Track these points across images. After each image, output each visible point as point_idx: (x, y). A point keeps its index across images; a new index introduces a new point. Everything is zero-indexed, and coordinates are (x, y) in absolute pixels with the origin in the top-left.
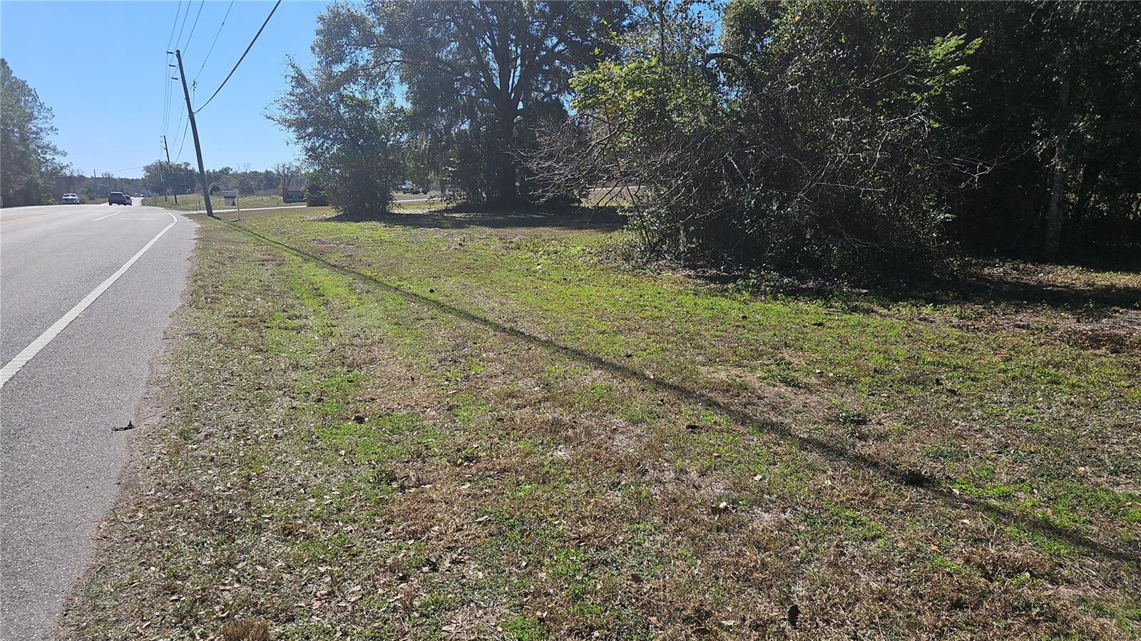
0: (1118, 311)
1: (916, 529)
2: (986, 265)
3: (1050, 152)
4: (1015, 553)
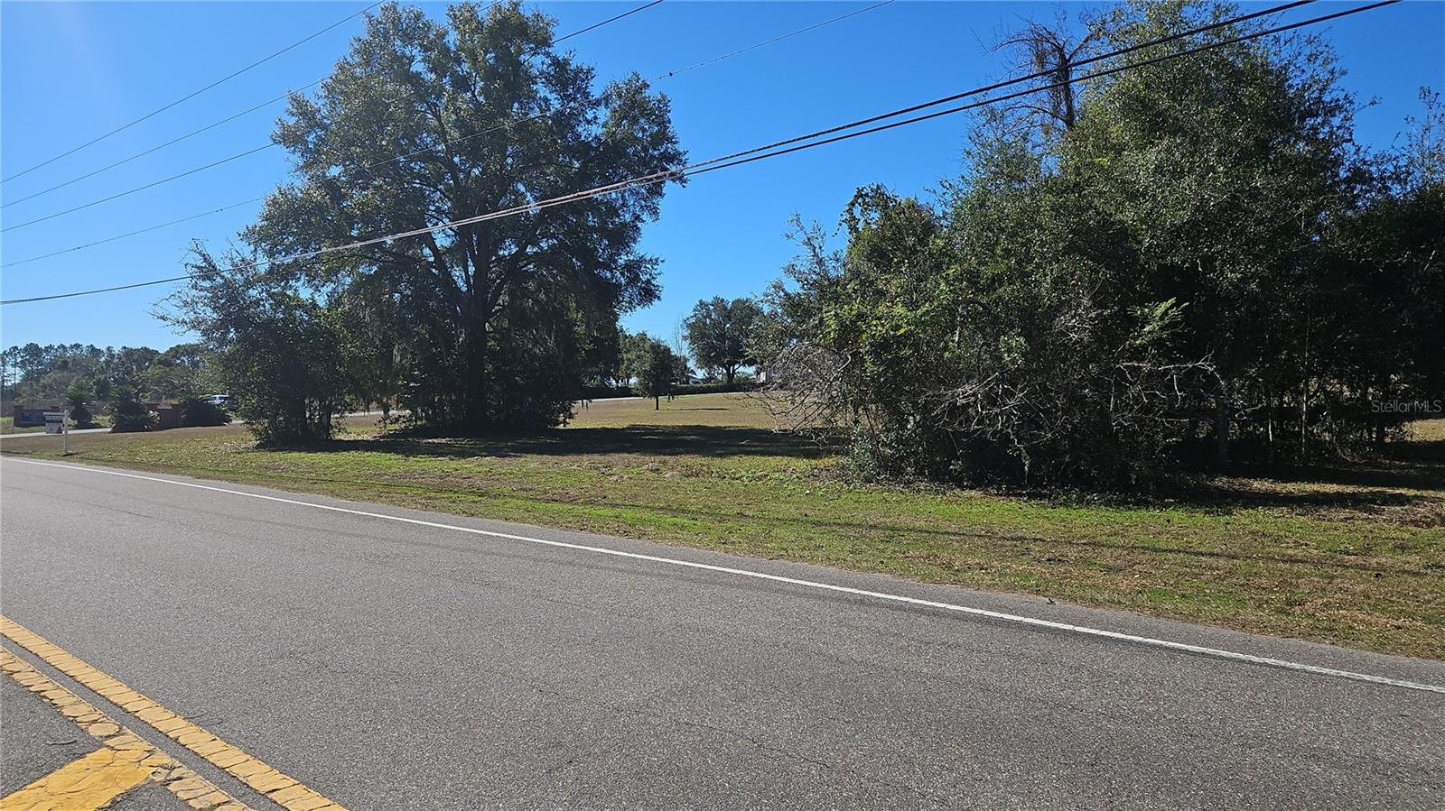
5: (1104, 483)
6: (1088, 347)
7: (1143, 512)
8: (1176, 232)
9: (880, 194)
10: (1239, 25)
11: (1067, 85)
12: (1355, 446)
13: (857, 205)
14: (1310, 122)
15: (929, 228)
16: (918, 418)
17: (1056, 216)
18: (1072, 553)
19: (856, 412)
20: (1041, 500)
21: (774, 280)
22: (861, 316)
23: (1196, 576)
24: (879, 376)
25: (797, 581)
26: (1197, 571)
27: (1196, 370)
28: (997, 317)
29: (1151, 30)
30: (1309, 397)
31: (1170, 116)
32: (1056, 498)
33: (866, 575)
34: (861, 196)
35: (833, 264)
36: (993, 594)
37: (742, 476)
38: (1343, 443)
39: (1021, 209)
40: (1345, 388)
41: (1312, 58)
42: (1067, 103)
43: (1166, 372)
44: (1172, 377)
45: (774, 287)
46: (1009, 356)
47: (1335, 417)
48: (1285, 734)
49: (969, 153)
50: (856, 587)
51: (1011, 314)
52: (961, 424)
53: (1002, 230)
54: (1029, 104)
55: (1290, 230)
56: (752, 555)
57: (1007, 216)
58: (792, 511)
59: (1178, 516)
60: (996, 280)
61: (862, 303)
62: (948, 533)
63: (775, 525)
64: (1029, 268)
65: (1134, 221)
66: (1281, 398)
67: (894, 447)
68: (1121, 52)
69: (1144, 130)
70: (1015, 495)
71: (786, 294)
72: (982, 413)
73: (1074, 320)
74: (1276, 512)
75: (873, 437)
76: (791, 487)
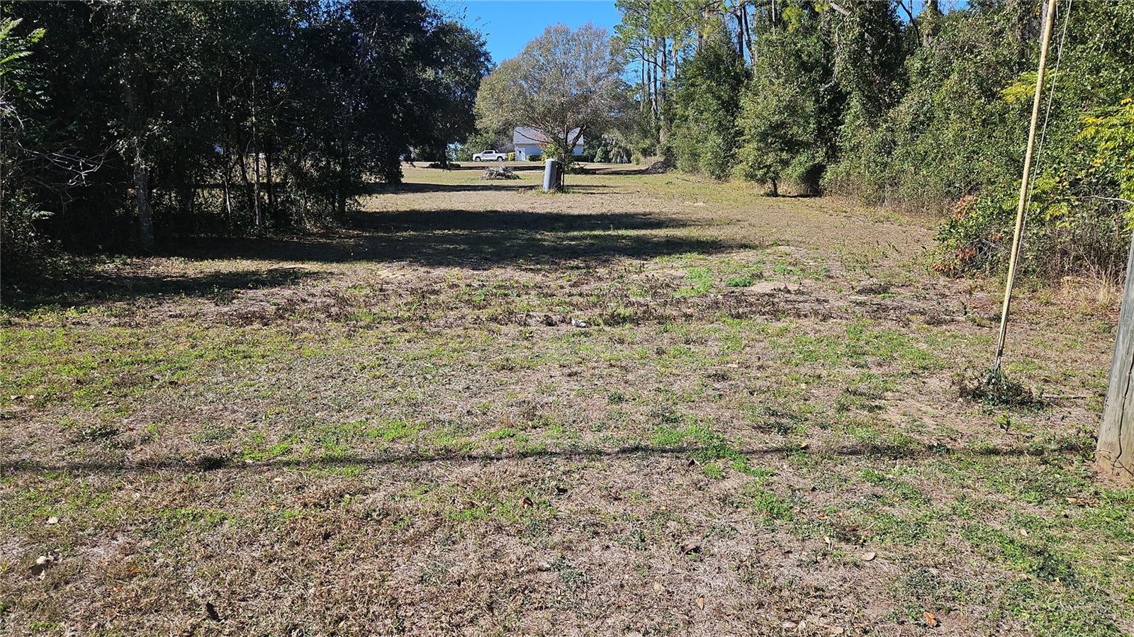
0: (239, 293)
1: (248, 500)
2: (94, 262)
3: (131, 151)
4: (329, 486)
12: (319, 217)
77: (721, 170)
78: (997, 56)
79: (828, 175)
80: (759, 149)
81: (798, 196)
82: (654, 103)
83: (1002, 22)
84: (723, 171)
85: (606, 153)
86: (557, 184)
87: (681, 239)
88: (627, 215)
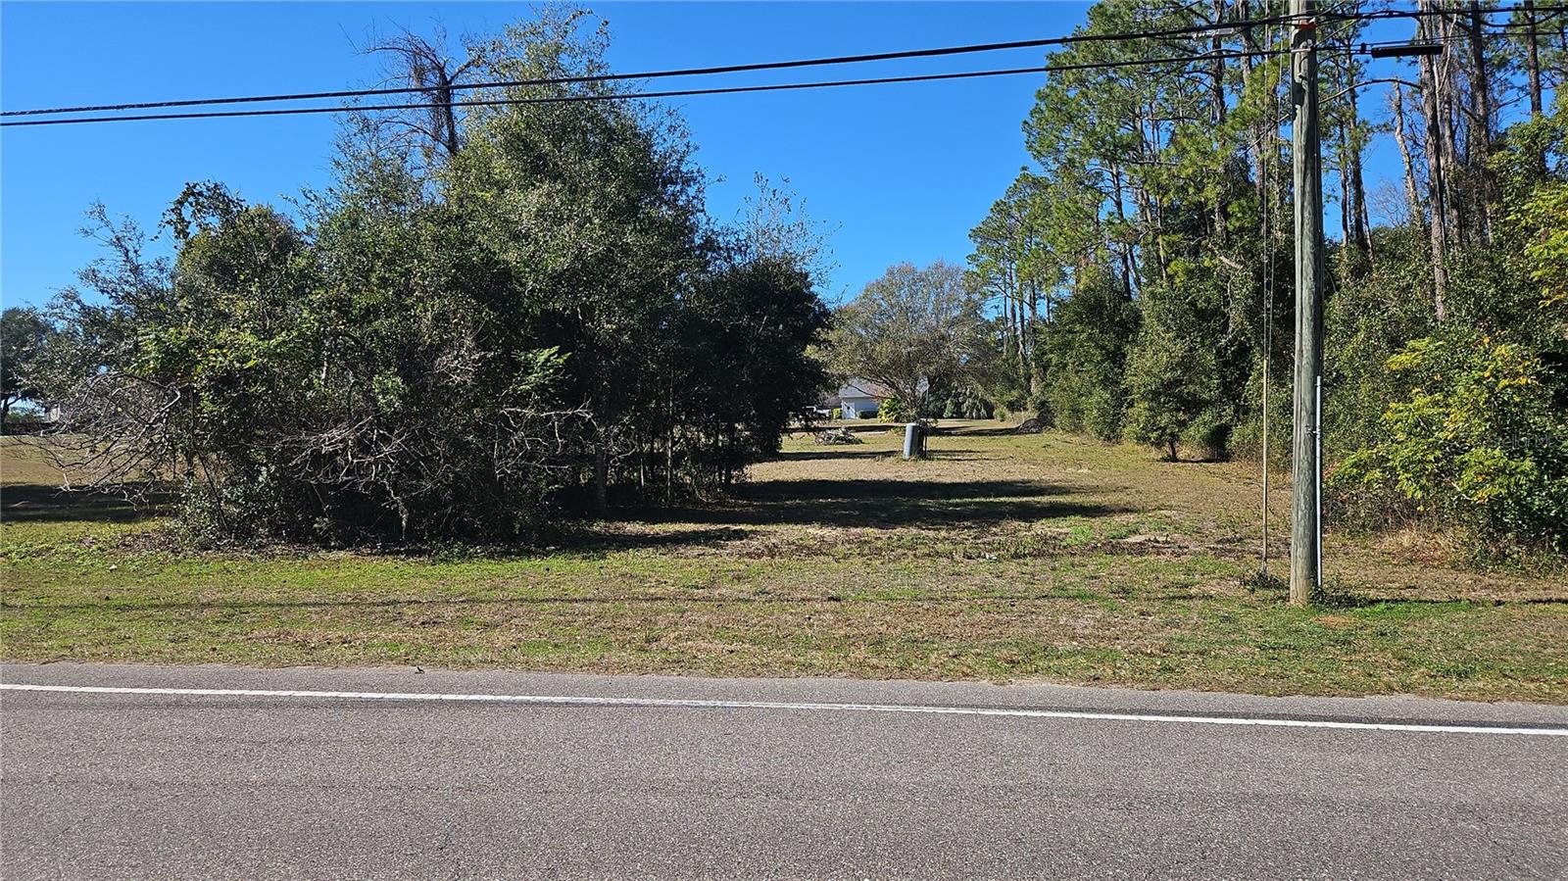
5: (488, 534)
6: (472, 390)
7: (525, 563)
8: (557, 278)
9: (220, 194)
10: (610, 83)
11: (448, 107)
12: (709, 488)
13: (186, 204)
14: (671, 188)
15: (287, 243)
16: (273, 468)
17: (438, 247)
18: (449, 613)
19: (190, 462)
20: (420, 557)
21: (63, 286)
22: (193, 342)
23: (569, 623)
24: (221, 417)
25: (83, 689)
26: (570, 618)
27: (576, 417)
28: (371, 353)
29: (529, 69)
30: (674, 444)
31: (550, 160)
32: (436, 554)
33: (188, 668)
34: (193, 194)
35: (155, 274)
36: (353, 671)
37: (10, 552)
38: (699, 485)
39: (399, 234)
40: (701, 435)
41: (672, 129)
42: (449, 127)
43: (549, 418)
44: (553, 423)
45: (66, 297)
46: (384, 398)
47: (695, 462)
48: (631, 771)
49: (338, 164)
50: (172, 686)
51: (388, 351)
52: (326, 474)
53: (378, 256)
54: (408, 121)
55: (655, 287)
56: (14, 660)
57: (384, 240)
58: (87, 594)
59: (557, 563)
60: (370, 313)
61: (196, 326)
62: (306, 604)
63: (57, 616)
64: (409, 301)
65: (518, 263)
66: (652, 444)
67: (241, 504)
68: (500, 84)
69: (525, 171)
70: (390, 553)
71: (83, 307)
72: (352, 462)
73: (457, 362)
74: (643, 553)
75: (213, 492)
76: (88, 562)
77: (1111, 430)
78: (1405, 313)
79: (1235, 438)
80: (1150, 409)
81: (1201, 461)
82: (1021, 346)
83: (1409, 277)
84: (1113, 431)
85: (958, 405)
86: (919, 451)
87: (1064, 504)
88: (1004, 483)
